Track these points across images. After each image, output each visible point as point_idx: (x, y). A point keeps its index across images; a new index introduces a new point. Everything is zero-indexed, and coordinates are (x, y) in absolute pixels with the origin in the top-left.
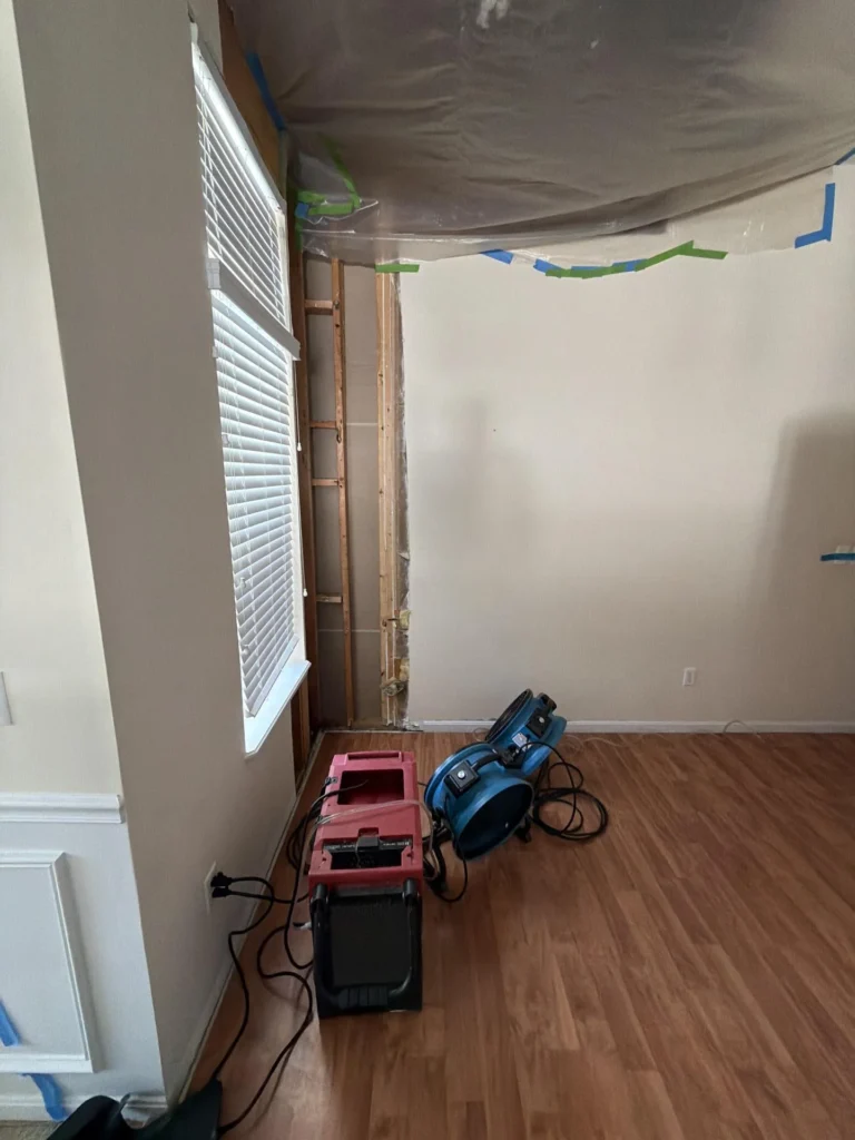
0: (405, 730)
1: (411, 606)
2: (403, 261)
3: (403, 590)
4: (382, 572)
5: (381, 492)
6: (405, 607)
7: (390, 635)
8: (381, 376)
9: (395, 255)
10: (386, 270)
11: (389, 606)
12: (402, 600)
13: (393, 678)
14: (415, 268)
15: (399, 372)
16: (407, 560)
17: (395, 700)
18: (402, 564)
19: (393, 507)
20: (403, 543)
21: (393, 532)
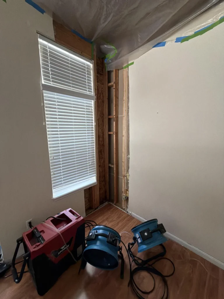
0: (127, 212)
1: (130, 173)
2: (130, 63)
3: (128, 168)
4: (123, 161)
5: (123, 136)
6: (128, 173)
7: (124, 181)
8: (124, 100)
9: (128, 62)
10: (125, 67)
11: (124, 172)
12: (128, 171)
13: (125, 195)
14: (133, 63)
15: (128, 98)
16: (129, 158)
17: (126, 201)
18: (128, 159)
19: (126, 141)
20: (128, 153)
21: (126, 148)
